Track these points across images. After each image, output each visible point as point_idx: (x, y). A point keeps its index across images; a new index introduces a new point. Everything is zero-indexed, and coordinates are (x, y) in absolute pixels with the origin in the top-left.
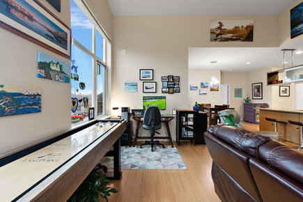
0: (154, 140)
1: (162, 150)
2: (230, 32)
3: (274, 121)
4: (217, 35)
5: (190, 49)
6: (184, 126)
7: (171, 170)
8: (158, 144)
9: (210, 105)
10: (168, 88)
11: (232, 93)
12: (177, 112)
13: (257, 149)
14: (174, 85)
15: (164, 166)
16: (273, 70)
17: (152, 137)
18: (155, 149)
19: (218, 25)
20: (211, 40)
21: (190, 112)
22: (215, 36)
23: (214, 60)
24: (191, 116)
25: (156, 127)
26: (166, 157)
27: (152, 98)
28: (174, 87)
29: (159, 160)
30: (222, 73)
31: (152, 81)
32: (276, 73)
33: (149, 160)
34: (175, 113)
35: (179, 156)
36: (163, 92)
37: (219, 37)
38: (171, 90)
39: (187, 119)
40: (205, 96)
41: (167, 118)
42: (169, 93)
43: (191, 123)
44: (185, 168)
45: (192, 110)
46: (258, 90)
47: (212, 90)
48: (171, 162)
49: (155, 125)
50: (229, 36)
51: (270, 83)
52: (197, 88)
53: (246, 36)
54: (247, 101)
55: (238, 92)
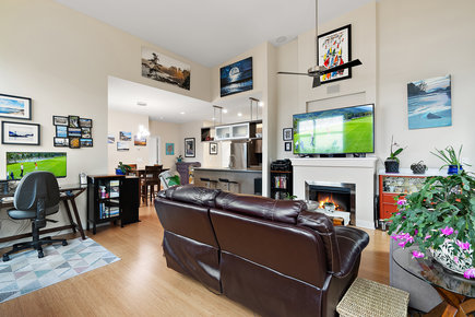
0: (41, 237)
1: (62, 250)
2: (166, 71)
3: (208, 180)
4: (151, 70)
5: (109, 77)
6: (104, 201)
7: (95, 270)
8: (50, 241)
9: (135, 166)
10: (68, 137)
11: (163, 149)
12: (89, 179)
13: (214, 200)
14: (82, 133)
15: (77, 270)
16: (205, 126)
17: (36, 232)
18: (46, 251)
19: (152, 57)
20: (143, 75)
21: (113, 178)
22: (148, 70)
23: (144, 102)
24: (115, 183)
25: (49, 210)
26: (77, 256)
27: (30, 155)
28: (81, 137)
29: (65, 265)
30: (150, 120)
31: (29, 120)
32: (208, 129)
33: (39, 273)
34: (84, 181)
35: (101, 248)
36: (55, 145)
37: (154, 73)
38: (75, 142)
39: (108, 190)
40: (126, 152)
41: (71, 190)
42: (70, 146)
43: (115, 194)
44: (118, 259)
45: (114, 174)
46: (191, 145)
47: (137, 144)
48: (89, 260)
49: (46, 206)
50: (166, 76)
51: (203, 140)
52: (113, 139)
53: (183, 82)
54: (180, 159)
55: (170, 149)
